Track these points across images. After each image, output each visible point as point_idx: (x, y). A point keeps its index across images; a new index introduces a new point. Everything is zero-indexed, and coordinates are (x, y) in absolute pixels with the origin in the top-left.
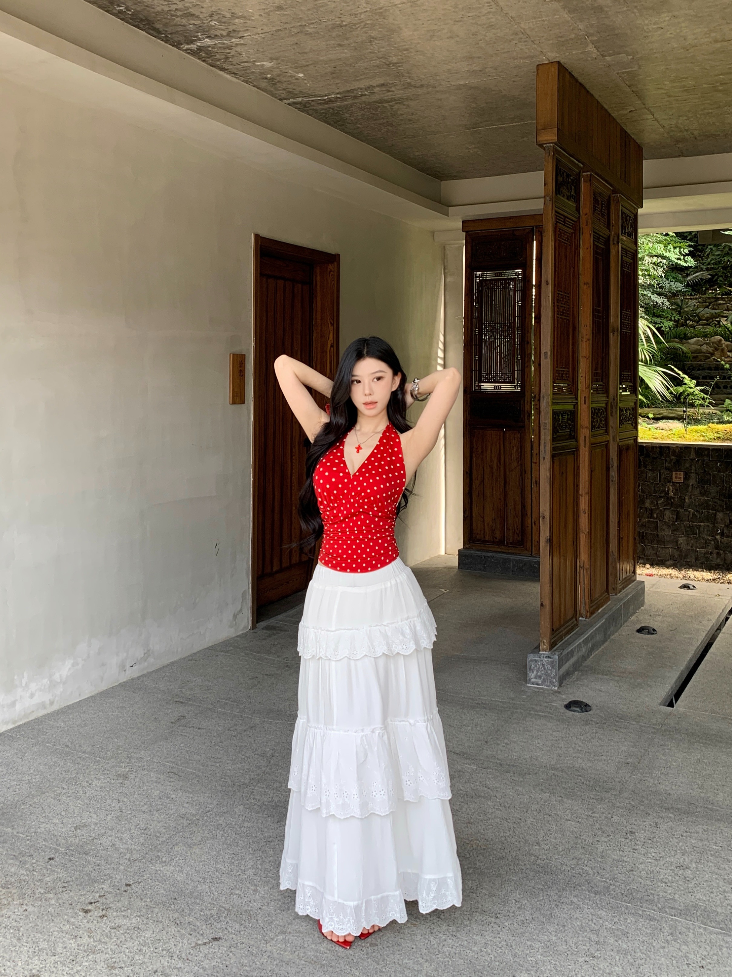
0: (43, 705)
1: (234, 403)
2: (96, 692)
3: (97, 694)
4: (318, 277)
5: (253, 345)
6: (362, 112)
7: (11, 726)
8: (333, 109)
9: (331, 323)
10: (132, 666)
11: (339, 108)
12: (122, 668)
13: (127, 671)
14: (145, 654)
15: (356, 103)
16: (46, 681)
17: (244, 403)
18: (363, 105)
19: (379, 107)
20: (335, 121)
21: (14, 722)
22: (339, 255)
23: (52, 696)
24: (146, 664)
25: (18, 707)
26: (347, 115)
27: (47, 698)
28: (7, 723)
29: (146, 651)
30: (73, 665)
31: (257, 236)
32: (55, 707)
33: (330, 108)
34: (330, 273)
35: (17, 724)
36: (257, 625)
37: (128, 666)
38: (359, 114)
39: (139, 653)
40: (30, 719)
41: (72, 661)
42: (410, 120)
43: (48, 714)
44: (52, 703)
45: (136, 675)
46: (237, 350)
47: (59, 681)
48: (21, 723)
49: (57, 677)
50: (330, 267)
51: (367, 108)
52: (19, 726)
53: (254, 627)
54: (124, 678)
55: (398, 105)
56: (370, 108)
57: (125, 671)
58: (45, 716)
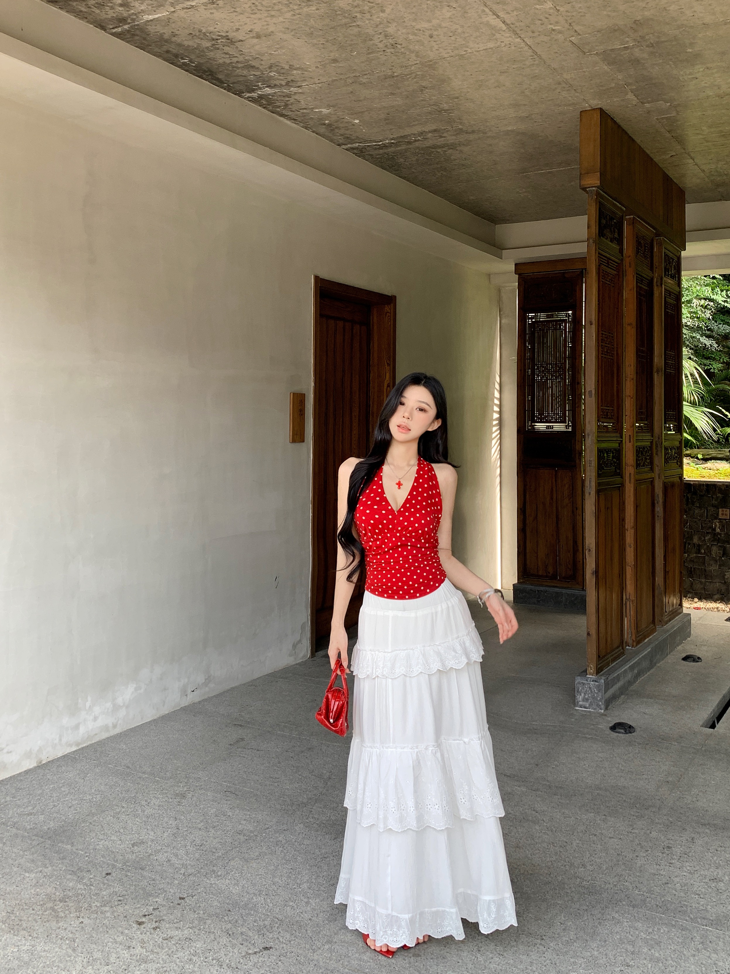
0: (106, 728)
1: (294, 441)
2: (158, 716)
3: (159, 718)
4: (375, 318)
5: (313, 384)
6: (416, 157)
7: (74, 749)
8: (387, 154)
9: (388, 364)
10: (193, 691)
11: (393, 153)
12: (184, 693)
13: (188, 696)
14: (206, 680)
15: (410, 149)
16: (109, 705)
17: (303, 441)
18: (417, 151)
19: (433, 152)
20: (390, 166)
21: (78, 744)
22: (395, 297)
23: (116, 719)
24: (207, 688)
25: (82, 730)
26: (402, 160)
27: (110, 721)
28: (71, 745)
29: (207, 677)
30: (136, 689)
31: (317, 278)
32: (118, 730)
33: (385, 153)
34: (386, 314)
35: (80, 747)
36: (317, 654)
37: (189, 691)
38: (414, 159)
39: (201, 679)
40: (93, 742)
41: (135, 686)
42: (463, 165)
43: (111, 737)
44: (115, 726)
45: (197, 700)
46: (297, 389)
47: (122, 705)
48: (84, 745)
49: (120, 701)
50: (387, 308)
51: (421, 153)
52: (83, 748)
53: (313, 655)
54: (185, 702)
55: (451, 150)
56: (424, 154)
57: (186, 695)
58: (108, 738)
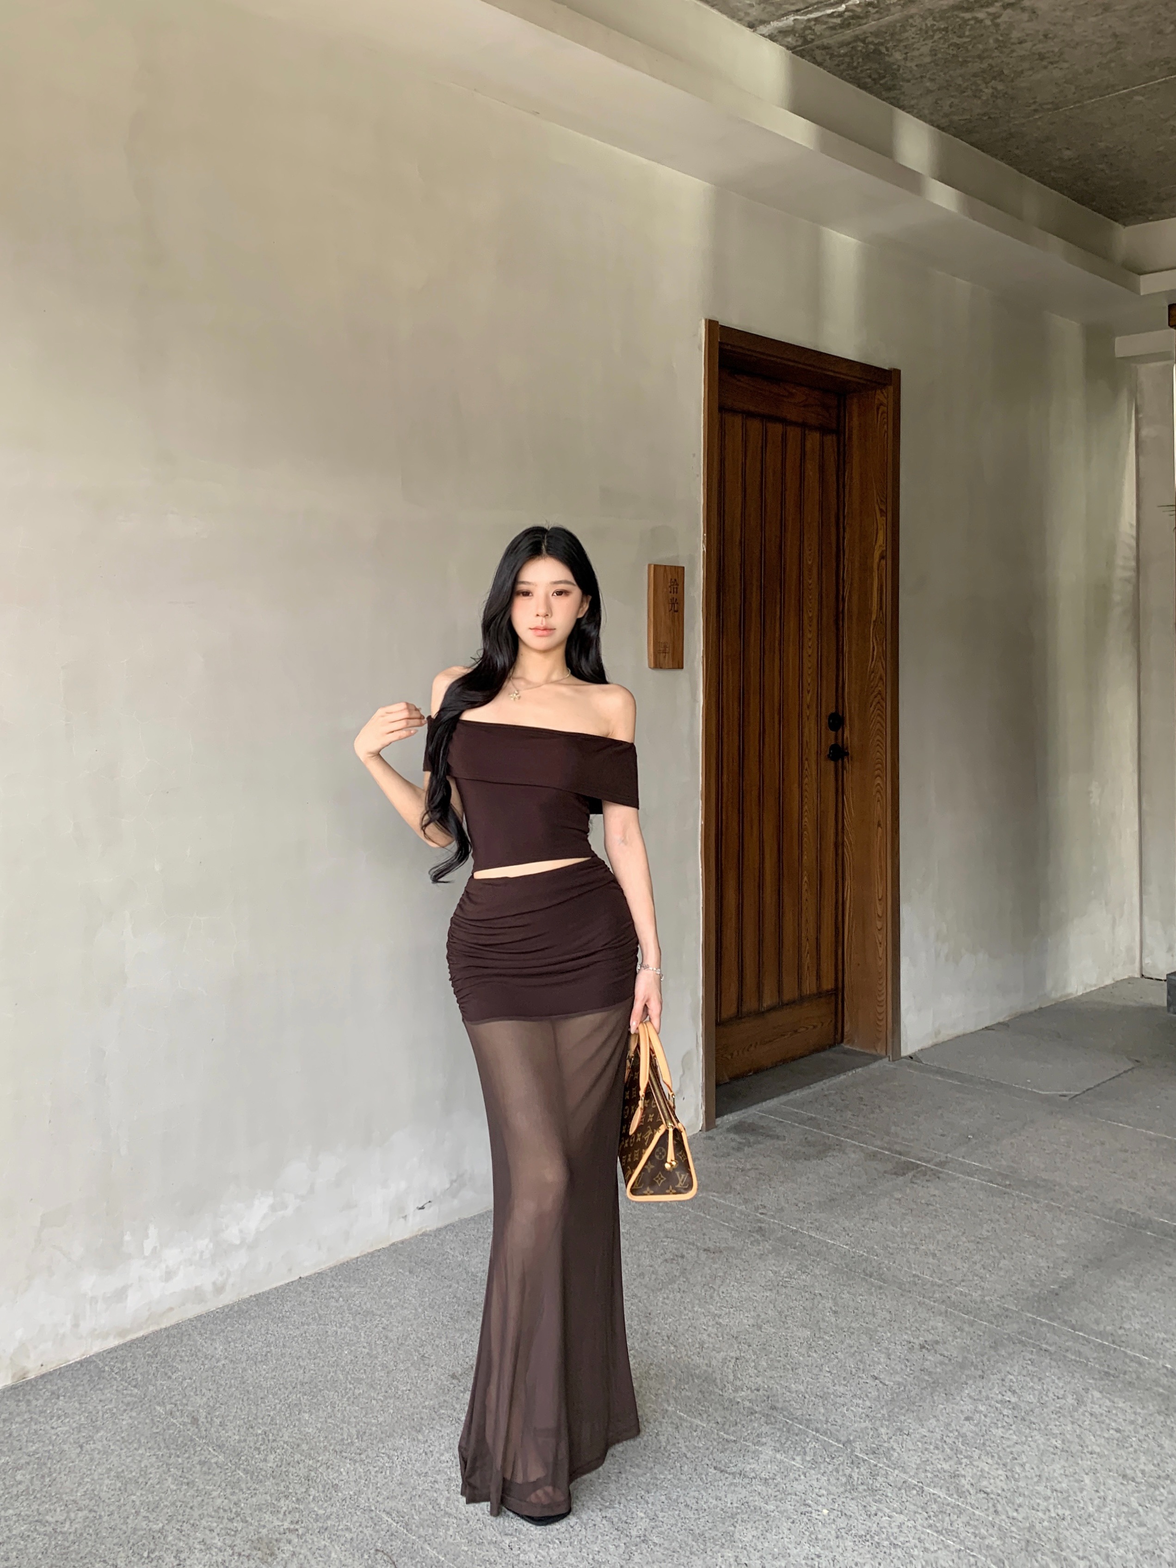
1: (657, 665)
4: (855, 419)
5: (702, 548)
9: (881, 510)
10: (422, 1208)
12: (399, 1211)
13: (410, 1218)
14: (452, 1182)
17: (680, 666)
21: (122, 1333)
22: (898, 372)
28: (105, 1336)
29: (454, 1177)
31: (712, 326)
32: (228, 1298)
33: (857, 38)
34: (878, 409)
37: (411, 1208)
39: (439, 1181)
41: (270, 1201)
43: (208, 1314)
45: (432, 1225)
46: (665, 557)
49: (232, 1234)
50: (880, 396)
53: (709, 1124)
54: (402, 1231)
57: (405, 1217)
